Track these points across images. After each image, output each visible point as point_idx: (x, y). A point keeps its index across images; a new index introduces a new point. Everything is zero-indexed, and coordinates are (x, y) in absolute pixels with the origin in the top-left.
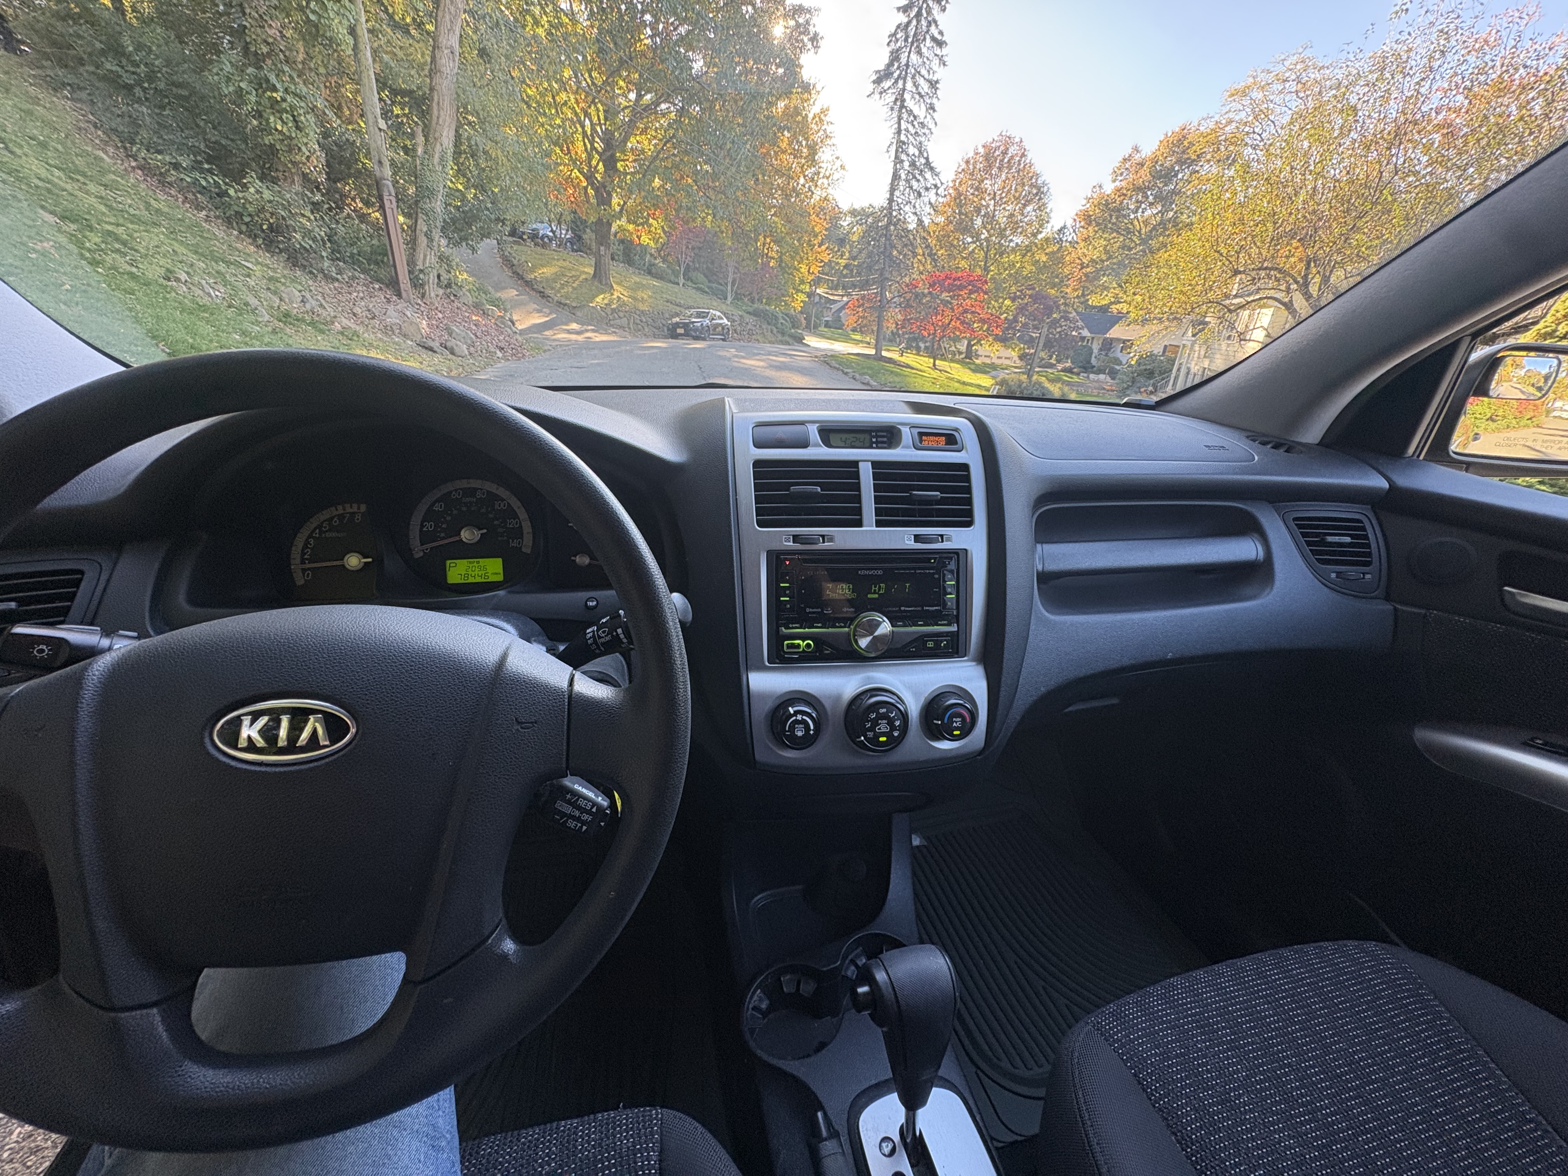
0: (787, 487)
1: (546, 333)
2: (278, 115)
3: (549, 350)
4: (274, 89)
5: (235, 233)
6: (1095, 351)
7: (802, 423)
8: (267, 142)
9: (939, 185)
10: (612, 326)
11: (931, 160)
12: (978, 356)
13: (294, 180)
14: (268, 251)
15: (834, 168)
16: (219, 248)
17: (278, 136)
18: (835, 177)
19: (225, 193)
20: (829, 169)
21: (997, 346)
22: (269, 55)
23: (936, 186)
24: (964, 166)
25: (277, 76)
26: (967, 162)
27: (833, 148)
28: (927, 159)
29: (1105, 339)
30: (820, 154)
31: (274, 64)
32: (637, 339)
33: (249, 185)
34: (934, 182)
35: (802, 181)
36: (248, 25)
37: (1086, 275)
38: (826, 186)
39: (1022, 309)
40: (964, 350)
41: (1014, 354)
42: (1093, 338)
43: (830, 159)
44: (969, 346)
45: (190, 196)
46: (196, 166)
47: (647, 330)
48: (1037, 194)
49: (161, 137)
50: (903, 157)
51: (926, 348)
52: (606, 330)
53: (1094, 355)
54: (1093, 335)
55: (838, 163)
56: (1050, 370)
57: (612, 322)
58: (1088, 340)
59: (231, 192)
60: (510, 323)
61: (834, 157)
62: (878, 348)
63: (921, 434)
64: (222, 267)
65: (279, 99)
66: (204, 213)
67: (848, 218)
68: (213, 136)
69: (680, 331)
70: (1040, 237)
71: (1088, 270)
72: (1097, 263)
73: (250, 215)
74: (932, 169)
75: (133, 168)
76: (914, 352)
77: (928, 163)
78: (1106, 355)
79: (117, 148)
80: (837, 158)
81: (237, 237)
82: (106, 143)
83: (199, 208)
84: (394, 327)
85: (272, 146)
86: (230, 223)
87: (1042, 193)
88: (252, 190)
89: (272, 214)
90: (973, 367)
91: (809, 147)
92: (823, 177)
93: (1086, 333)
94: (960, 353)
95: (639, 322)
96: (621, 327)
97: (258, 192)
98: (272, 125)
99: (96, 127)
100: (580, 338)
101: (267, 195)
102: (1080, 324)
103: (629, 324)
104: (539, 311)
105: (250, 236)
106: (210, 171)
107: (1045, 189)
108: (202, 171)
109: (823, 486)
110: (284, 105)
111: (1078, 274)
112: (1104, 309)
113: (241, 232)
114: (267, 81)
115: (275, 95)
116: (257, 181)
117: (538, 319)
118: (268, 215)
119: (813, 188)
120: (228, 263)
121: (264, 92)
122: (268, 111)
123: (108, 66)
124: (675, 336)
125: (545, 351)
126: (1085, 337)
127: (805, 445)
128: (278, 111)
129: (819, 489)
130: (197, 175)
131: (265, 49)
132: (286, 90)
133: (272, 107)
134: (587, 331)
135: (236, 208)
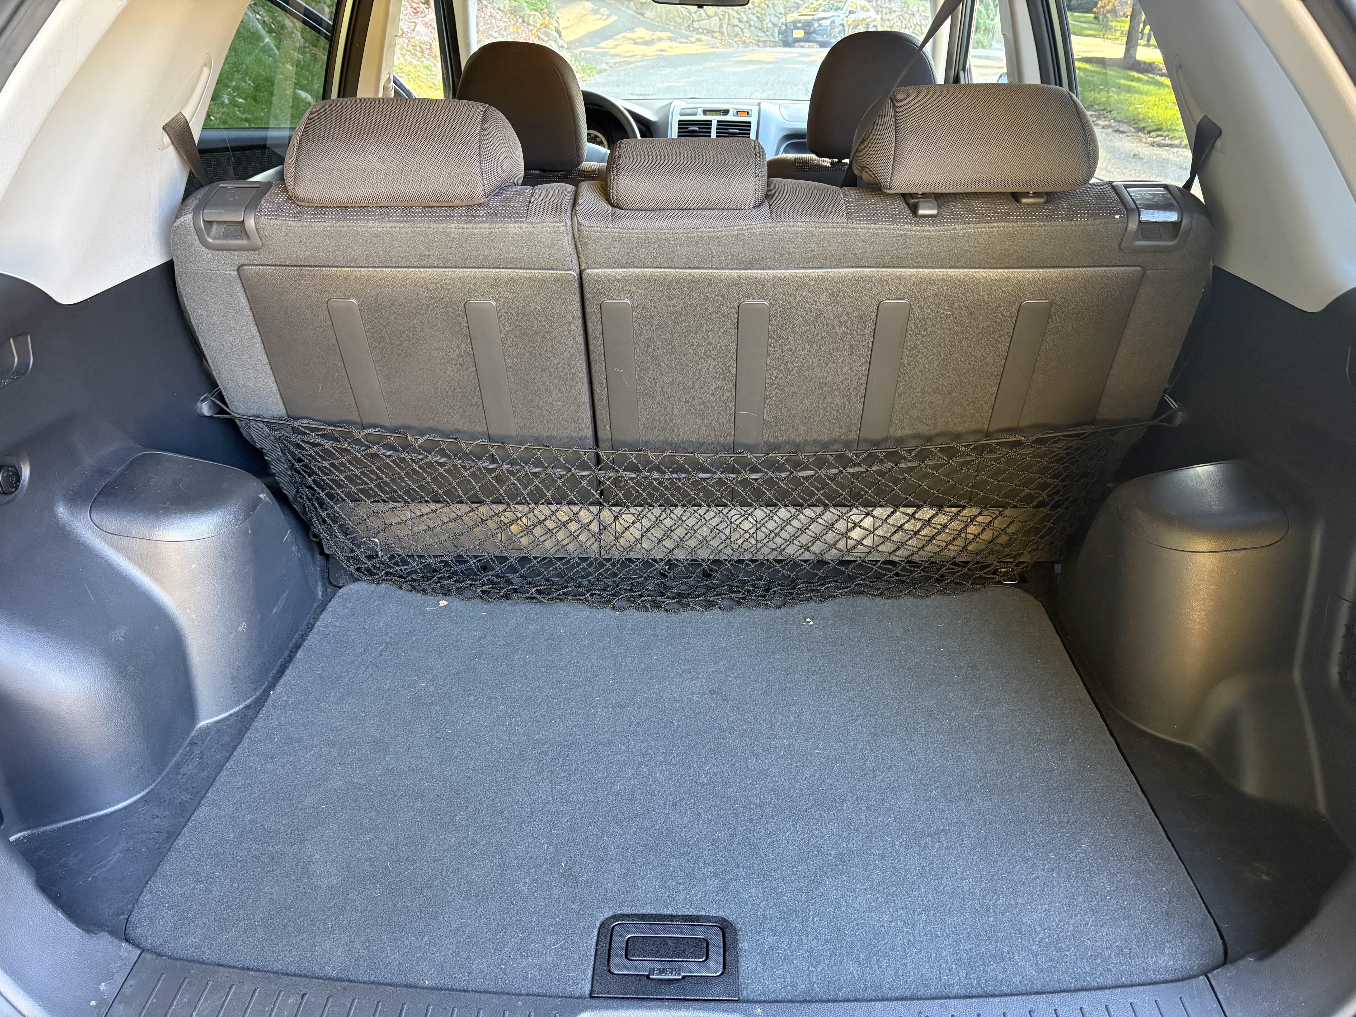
0: (687, 128)
1: (603, 44)
3: (605, 70)
7: (697, 108)
10: (695, 30)
32: (729, 50)
47: (747, 34)
52: (686, 37)
57: (696, 25)
60: (555, 34)
63: (738, 112)
69: (799, 34)
84: (424, 47)
95: (736, 22)
96: (710, 32)
100: (651, 51)
103: (721, 26)
104: (596, 12)
109: (699, 128)
117: (594, 24)
124: (788, 43)
125: (600, 72)
127: (695, 115)
129: (697, 129)
134: (660, 39)
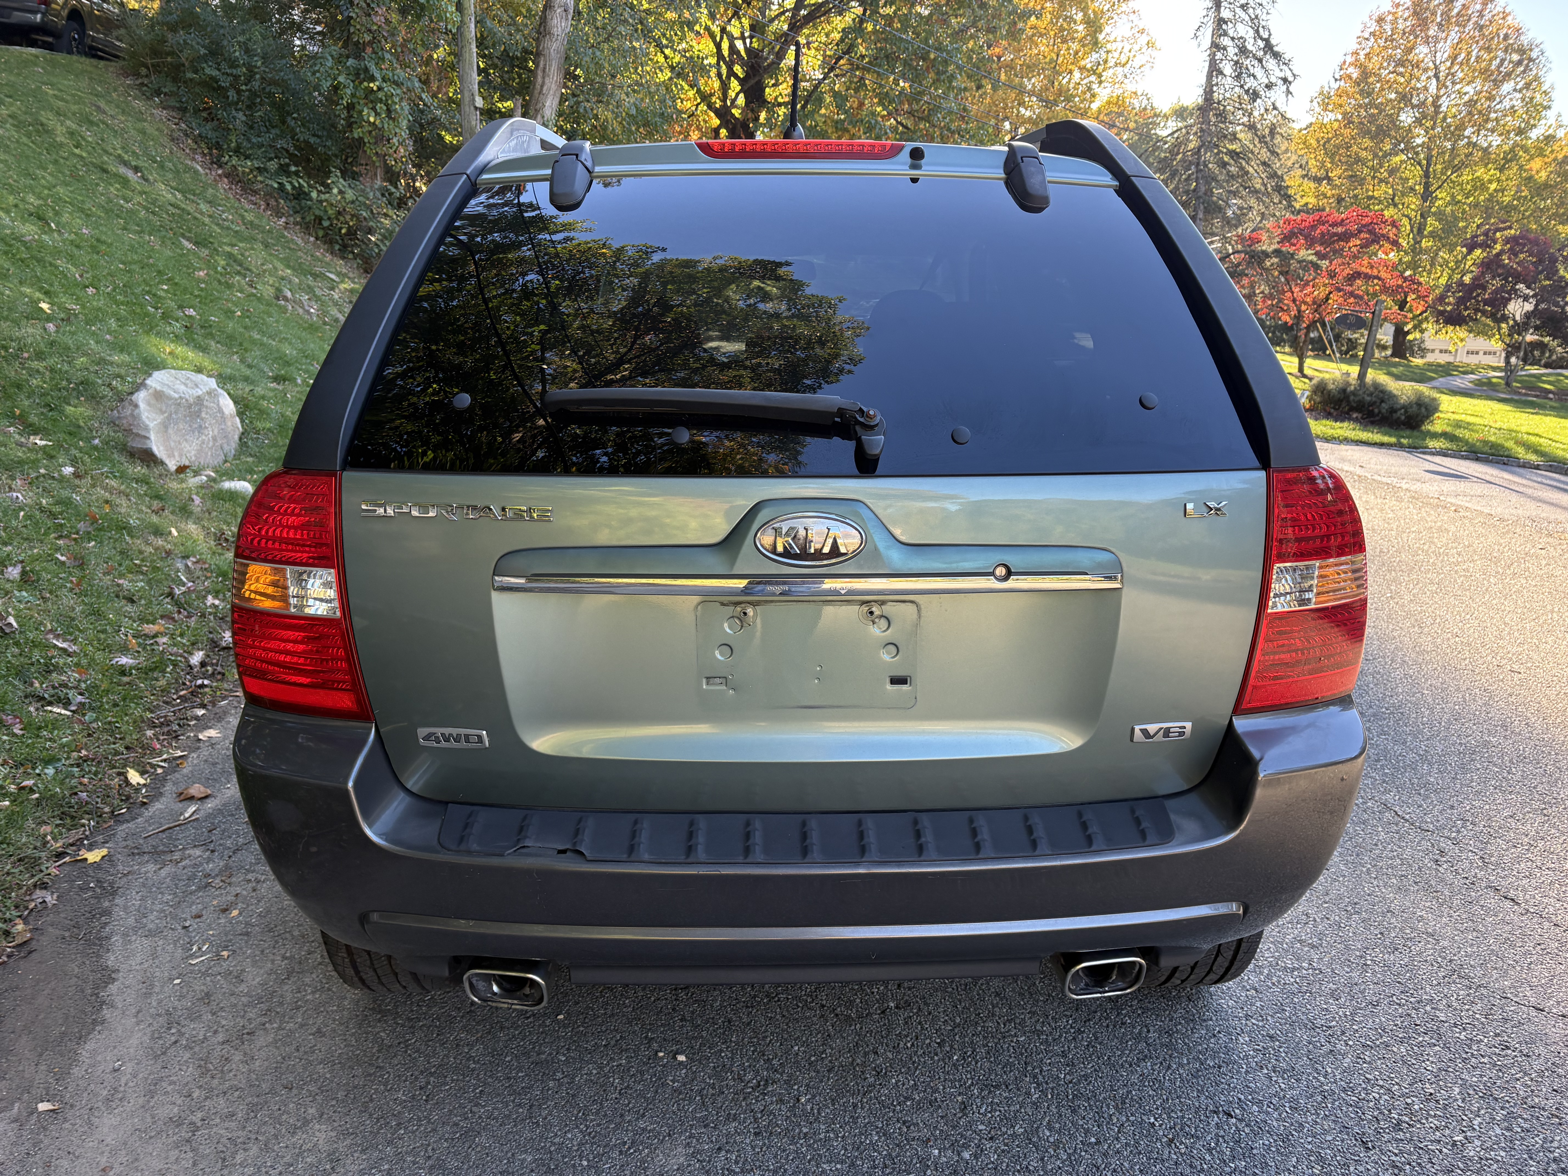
2: (371, 106)
4: (372, 79)
5: (312, 239)
8: (356, 136)
9: (1290, 79)
11: (1273, 41)
12: (1423, 352)
13: (376, 175)
14: (343, 258)
15: (1136, 47)
16: (305, 259)
17: (368, 128)
18: (1137, 63)
19: (307, 196)
20: (1126, 50)
22: (371, 43)
23: (1285, 80)
24: (1374, 27)
25: (377, 64)
26: (1380, 20)
27: (1132, 17)
28: (1267, 41)
30: (1107, 29)
31: (374, 52)
33: (332, 186)
34: (1282, 75)
35: (1077, 75)
36: (354, 15)
38: (1120, 77)
40: (1391, 343)
43: (1128, 34)
44: (1399, 334)
45: (273, 202)
46: (283, 170)
48: (1519, 63)
49: (249, 140)
50: (1226, 41)
55: (1143, 39)
59: (314, 195)
61: (1135, 31)
64: (310, 280)
65: (375, 88)
66: (283, 220)
67: (1170, 123)
68: (303, 135)
70: (1534, 134)
73: (329, 219)
74: (1276, 55)
75: (219, 176)
76: (1287, 349)
77: (1269, 47)
79: (204, 155)
80: (1142, 32)
81: (314, 244)
82: (194, 150)
83: (278, 214)
85: (361, 139)
86: (307, 228)
87: (1531, 60)
88: (335, 191)
89: (353, 216)
91: (1088, 22)
92: (1116, 65)
97: (341, 192)
98: (365, 118)
99: (186, 135)
101: (350, 195)
105: (325, 243)
106: (296, 173)
107: (1534, 55)
108: (288, 174)
110: (380, 95)
113: (317, 238)
114: (366, 70)
115: (371, 85)
116: (341, 180)
118: (348, 217)
119: (1095, 86)
120: (315, 276)
121: (361, 83)
122: (362, 102)
123: (208, 71)
128: (372, 102)
130: (284, 180)
131: (367, 38)
132: (384, 80)
133: (366, 98)
135: (317, 212)
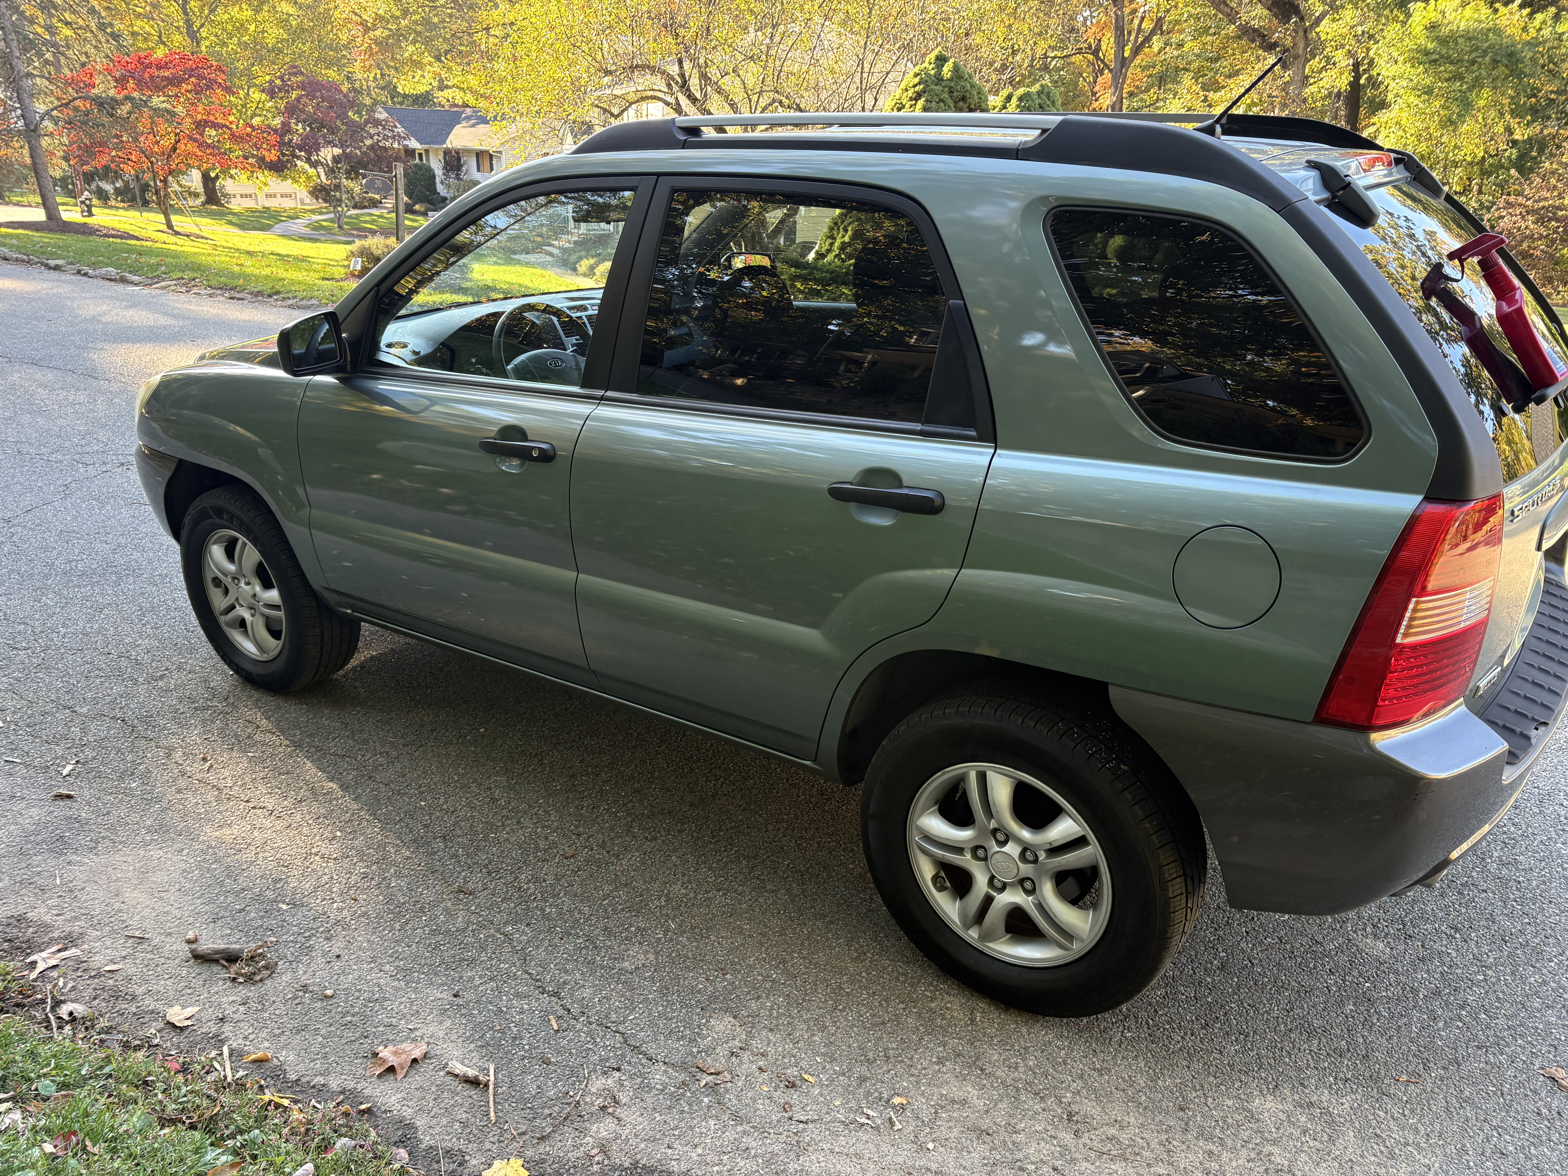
6: (439, 172)
21: (266, 177)
29: (447, 152)
37: (377, 42)
39: (292, 110)
41: (302, 192)
42: (427, 151)
44: (208, 181)
51: (118, 192)
53: (438, 180)
54: (426, 146)
56: (375, 211)
58: (420, 155)
62: (48, 205)
71: (378, 33)
72: (388, 22)
78: (458, 178)
90: (230, 217)
93: (413, 144)
94: (196, 195)
102: (400, 130)
111: (363, 42)
112: (424, 99)
126: (414, 150)
